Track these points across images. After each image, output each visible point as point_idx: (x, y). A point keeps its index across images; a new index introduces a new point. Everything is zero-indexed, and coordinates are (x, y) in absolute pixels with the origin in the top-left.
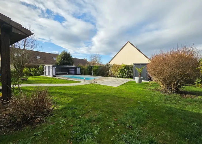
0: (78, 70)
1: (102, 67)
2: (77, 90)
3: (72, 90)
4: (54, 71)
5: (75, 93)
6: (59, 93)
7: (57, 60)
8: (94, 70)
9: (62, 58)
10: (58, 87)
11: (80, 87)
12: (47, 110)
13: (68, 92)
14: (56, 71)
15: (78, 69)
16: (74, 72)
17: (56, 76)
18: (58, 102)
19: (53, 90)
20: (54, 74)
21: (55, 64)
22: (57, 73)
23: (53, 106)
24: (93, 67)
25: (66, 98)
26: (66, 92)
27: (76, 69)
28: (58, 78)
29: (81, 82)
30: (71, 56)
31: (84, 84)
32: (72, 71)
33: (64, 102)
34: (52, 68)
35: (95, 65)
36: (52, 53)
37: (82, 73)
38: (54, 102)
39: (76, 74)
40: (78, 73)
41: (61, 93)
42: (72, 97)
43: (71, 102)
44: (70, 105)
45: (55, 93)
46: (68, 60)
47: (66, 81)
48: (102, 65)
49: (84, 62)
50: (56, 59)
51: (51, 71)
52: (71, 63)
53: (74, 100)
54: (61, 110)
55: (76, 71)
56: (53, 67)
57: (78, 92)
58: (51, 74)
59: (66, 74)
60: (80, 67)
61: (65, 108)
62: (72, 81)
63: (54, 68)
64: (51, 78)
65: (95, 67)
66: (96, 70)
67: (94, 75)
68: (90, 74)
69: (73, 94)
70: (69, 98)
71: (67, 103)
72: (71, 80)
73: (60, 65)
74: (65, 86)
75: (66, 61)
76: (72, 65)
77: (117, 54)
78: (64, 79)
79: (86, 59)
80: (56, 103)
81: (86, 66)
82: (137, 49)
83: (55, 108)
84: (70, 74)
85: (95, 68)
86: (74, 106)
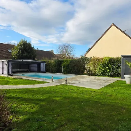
0: (43, 66)
1: (75, 61)
2: (43, 94)
3: (37, 94)
4: (10, 68)
5: (40, 98)
6: (19, 98)
7: (14, 53)
8: (64, 65)
9: (20, 50)
10: (16, 89)
11: (47, 89)
12: (4, 123)
13: (30, 97)
14: (12, 68)
15: (42, 64)
16: (36, 69)
17: (12, 75)
18: (18, 111)
19: (10, 94)
20: (10, 73)
21: (11, 58)
22: (13, 70)
23: (11, 117)
24: (63, 61)
25: (28, 105)
26: (28, 97)
27: (39, 64)
28: (15, 77)
29: (47, 82)
30: (32, 46)
31: (51, 85)
32: (34, 67)
33: (26, 111)
34: (7, 64)
35: (64, 59)
36: (6, 43)
37: (47, 71)
38: (13, 112)
39: (39, 71)
40: (42, 70)
41: (22, 98)
42: (37, 104)
43: (36, 111)
44: (35, 116)
45: (13, 98)
46: (29, 53)
47: (26, 81)
48: (75, 58)
49: (50, 54)
50: (11, 52)
51: (5, 67)
52: (32, 56)
53: (40, 108)
54: (23, 123)
55: (39, 67)
56: (8, 62)
57: (44, 97)
58: (5, 72)
59: (26, 72)
60: (44, 62)
61: (28, 120)
62: (35, 82)
63: (10, 64)
64: (6, 78)
65: (66, 61)
66: (68, 66)
67: (64, 73)
68: (59, 71)
69: (38, 99)
70: (33, 105)
71: (30, 112)
72: (33, 79)
73: (17, 59)
74: (27, 89)
75: (26, 54)
76: (34, 59)
77: (97, 42)
78: (24, 78)
79: (53, 51)
80: (16, 112)
81: (53, 61)
82: (126, 34)
83: (15, 120)
84: (30, 71)
85: (65, 63)
86: (40, 116)
